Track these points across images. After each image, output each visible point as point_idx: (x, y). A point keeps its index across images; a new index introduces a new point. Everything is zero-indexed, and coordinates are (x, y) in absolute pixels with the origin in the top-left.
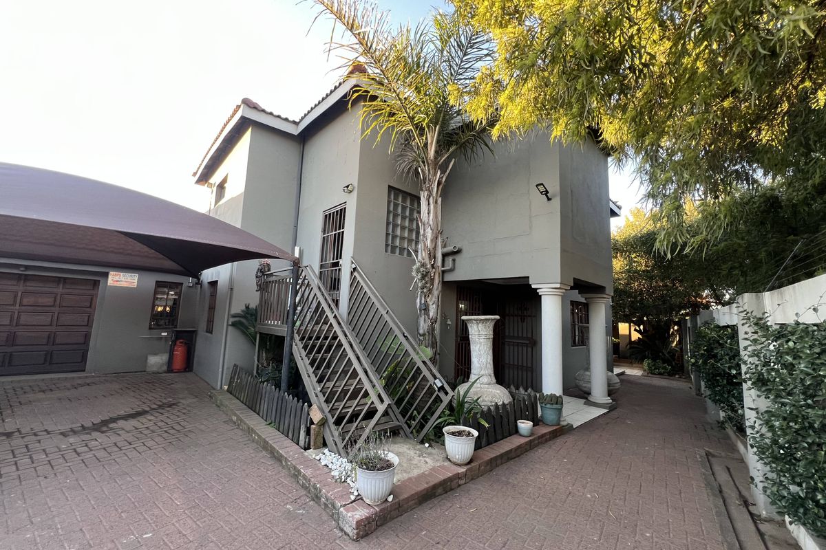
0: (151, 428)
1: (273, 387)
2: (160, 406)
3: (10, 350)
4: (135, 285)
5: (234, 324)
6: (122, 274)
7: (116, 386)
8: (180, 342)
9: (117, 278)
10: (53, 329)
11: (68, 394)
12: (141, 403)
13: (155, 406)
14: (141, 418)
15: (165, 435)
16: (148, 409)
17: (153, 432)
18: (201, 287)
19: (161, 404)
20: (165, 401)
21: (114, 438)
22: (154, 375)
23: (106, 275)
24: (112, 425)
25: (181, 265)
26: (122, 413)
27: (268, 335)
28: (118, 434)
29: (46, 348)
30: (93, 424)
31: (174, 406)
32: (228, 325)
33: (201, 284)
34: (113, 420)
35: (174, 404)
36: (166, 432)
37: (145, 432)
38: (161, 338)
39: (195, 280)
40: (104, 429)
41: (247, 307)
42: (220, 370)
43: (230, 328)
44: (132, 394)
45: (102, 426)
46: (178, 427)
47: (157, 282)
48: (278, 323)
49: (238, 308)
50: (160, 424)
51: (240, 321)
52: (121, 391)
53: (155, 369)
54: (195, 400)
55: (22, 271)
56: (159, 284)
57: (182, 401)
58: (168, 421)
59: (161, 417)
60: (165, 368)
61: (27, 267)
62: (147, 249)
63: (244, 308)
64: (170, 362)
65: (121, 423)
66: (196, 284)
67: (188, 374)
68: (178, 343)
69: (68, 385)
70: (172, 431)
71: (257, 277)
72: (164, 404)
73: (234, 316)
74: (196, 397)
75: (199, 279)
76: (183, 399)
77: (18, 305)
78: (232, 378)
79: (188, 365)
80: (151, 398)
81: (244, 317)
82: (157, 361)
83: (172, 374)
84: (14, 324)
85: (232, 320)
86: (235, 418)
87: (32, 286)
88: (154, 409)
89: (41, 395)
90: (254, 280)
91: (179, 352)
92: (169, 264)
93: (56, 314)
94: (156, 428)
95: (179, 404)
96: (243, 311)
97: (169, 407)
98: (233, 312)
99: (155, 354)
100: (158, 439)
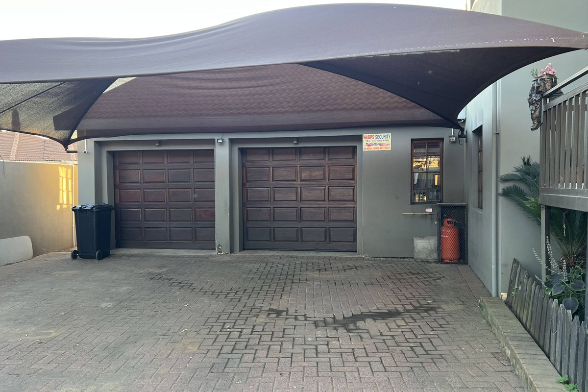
0: (397, 339)
1: (569, 311)
2: (416, 308)
3: (299, 225)
4: (389, 148)
5: (506, 193)
6: (375, 135)
7: (378, 274)
8: (448, 222)
9: (371, 141)
10: (326, 204)
11: (336, 276)
12: (397, 300)
13: (409, 307)
14: (391, 322)
15: (410, 354)
16: (401, 309)
17: (398, 344)
18: (466, 141)
19: (418, 305)
20: (423, 302)
21: (356, 343)
22: (423, 264)
23: (359, 138)
24: (360, 324)
25: (437, 114)
26: (374, 309)
27: (563, 210)
28: (361, 338)
29: (323, 224)
30: (344, 318)
31: (431, 312)
32: (497, 195)
33: (466, 137)
34: (362, 317)
35: (432, 309)
36: (412, 348)
37: (389, 343)
38: (425, 216)
39: (458, 131)
40: (351, 326)
41: (527, 163)
42: (493, 267)
43: (501, 199)
44: (391, 286)
45: (349, 323)
46: (428, 346)
47: (412, 140)
48: (573, 186)
49: (510, 165)
50: (408, 335)
51: (515, 188)
52: (381, 280)
53: (423, 256)
54: (461, 307)
55: (296, 144)
56: (416, 143)
57: (444, 306)
58: (419, 332)
59: (412, 325)
60: (435, 256)
61: (299, 140)
62: (397, 98)
63: (520, 164)
64: (440, 248)
65: (369, 323)
66: (460, 136)
67: (461, 267)
68: (445, 222)
69: (340, 265)
70: (419, 350)
71: (531, 104)
72: (421, 306)
73: (506, 180)
74: (463, 303)
75: (462, 130)
76: (446, 302)
77: (299, 180)
78: (512, 282)
79: (462, 255)
80: (408, 295)
81: (522, 180)
82: (424, 245)
83: (443, 266)
84: (299, 200)
85: (502, 186)
86: (509, 352)
87: (306, 160)
88: (408, 311)
89: (316, 275)
90: (527, 110)
91: (449, 234)
92: (422, 113)
93: (327, 187)
94: (402, 339)
95: (438, 310)
96: (518, 170)
97: (426, 311)
98: (503, 172)
99: (422, 237)
100: (399, 358)
